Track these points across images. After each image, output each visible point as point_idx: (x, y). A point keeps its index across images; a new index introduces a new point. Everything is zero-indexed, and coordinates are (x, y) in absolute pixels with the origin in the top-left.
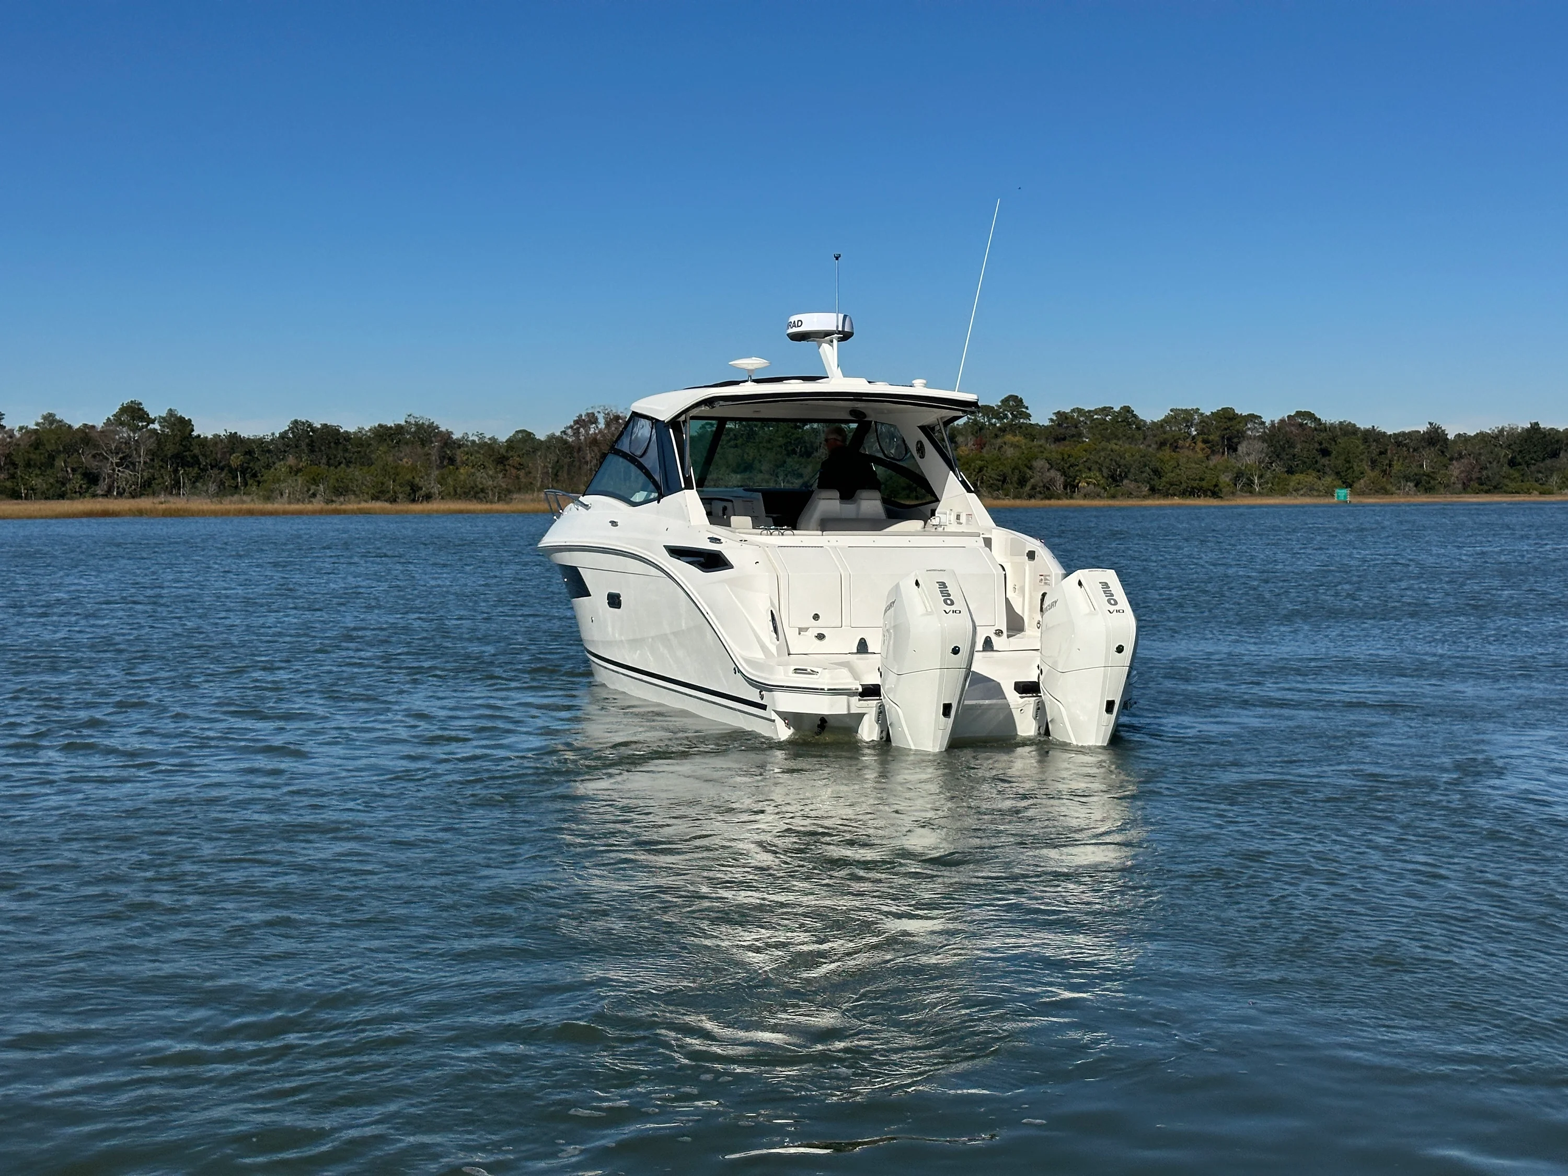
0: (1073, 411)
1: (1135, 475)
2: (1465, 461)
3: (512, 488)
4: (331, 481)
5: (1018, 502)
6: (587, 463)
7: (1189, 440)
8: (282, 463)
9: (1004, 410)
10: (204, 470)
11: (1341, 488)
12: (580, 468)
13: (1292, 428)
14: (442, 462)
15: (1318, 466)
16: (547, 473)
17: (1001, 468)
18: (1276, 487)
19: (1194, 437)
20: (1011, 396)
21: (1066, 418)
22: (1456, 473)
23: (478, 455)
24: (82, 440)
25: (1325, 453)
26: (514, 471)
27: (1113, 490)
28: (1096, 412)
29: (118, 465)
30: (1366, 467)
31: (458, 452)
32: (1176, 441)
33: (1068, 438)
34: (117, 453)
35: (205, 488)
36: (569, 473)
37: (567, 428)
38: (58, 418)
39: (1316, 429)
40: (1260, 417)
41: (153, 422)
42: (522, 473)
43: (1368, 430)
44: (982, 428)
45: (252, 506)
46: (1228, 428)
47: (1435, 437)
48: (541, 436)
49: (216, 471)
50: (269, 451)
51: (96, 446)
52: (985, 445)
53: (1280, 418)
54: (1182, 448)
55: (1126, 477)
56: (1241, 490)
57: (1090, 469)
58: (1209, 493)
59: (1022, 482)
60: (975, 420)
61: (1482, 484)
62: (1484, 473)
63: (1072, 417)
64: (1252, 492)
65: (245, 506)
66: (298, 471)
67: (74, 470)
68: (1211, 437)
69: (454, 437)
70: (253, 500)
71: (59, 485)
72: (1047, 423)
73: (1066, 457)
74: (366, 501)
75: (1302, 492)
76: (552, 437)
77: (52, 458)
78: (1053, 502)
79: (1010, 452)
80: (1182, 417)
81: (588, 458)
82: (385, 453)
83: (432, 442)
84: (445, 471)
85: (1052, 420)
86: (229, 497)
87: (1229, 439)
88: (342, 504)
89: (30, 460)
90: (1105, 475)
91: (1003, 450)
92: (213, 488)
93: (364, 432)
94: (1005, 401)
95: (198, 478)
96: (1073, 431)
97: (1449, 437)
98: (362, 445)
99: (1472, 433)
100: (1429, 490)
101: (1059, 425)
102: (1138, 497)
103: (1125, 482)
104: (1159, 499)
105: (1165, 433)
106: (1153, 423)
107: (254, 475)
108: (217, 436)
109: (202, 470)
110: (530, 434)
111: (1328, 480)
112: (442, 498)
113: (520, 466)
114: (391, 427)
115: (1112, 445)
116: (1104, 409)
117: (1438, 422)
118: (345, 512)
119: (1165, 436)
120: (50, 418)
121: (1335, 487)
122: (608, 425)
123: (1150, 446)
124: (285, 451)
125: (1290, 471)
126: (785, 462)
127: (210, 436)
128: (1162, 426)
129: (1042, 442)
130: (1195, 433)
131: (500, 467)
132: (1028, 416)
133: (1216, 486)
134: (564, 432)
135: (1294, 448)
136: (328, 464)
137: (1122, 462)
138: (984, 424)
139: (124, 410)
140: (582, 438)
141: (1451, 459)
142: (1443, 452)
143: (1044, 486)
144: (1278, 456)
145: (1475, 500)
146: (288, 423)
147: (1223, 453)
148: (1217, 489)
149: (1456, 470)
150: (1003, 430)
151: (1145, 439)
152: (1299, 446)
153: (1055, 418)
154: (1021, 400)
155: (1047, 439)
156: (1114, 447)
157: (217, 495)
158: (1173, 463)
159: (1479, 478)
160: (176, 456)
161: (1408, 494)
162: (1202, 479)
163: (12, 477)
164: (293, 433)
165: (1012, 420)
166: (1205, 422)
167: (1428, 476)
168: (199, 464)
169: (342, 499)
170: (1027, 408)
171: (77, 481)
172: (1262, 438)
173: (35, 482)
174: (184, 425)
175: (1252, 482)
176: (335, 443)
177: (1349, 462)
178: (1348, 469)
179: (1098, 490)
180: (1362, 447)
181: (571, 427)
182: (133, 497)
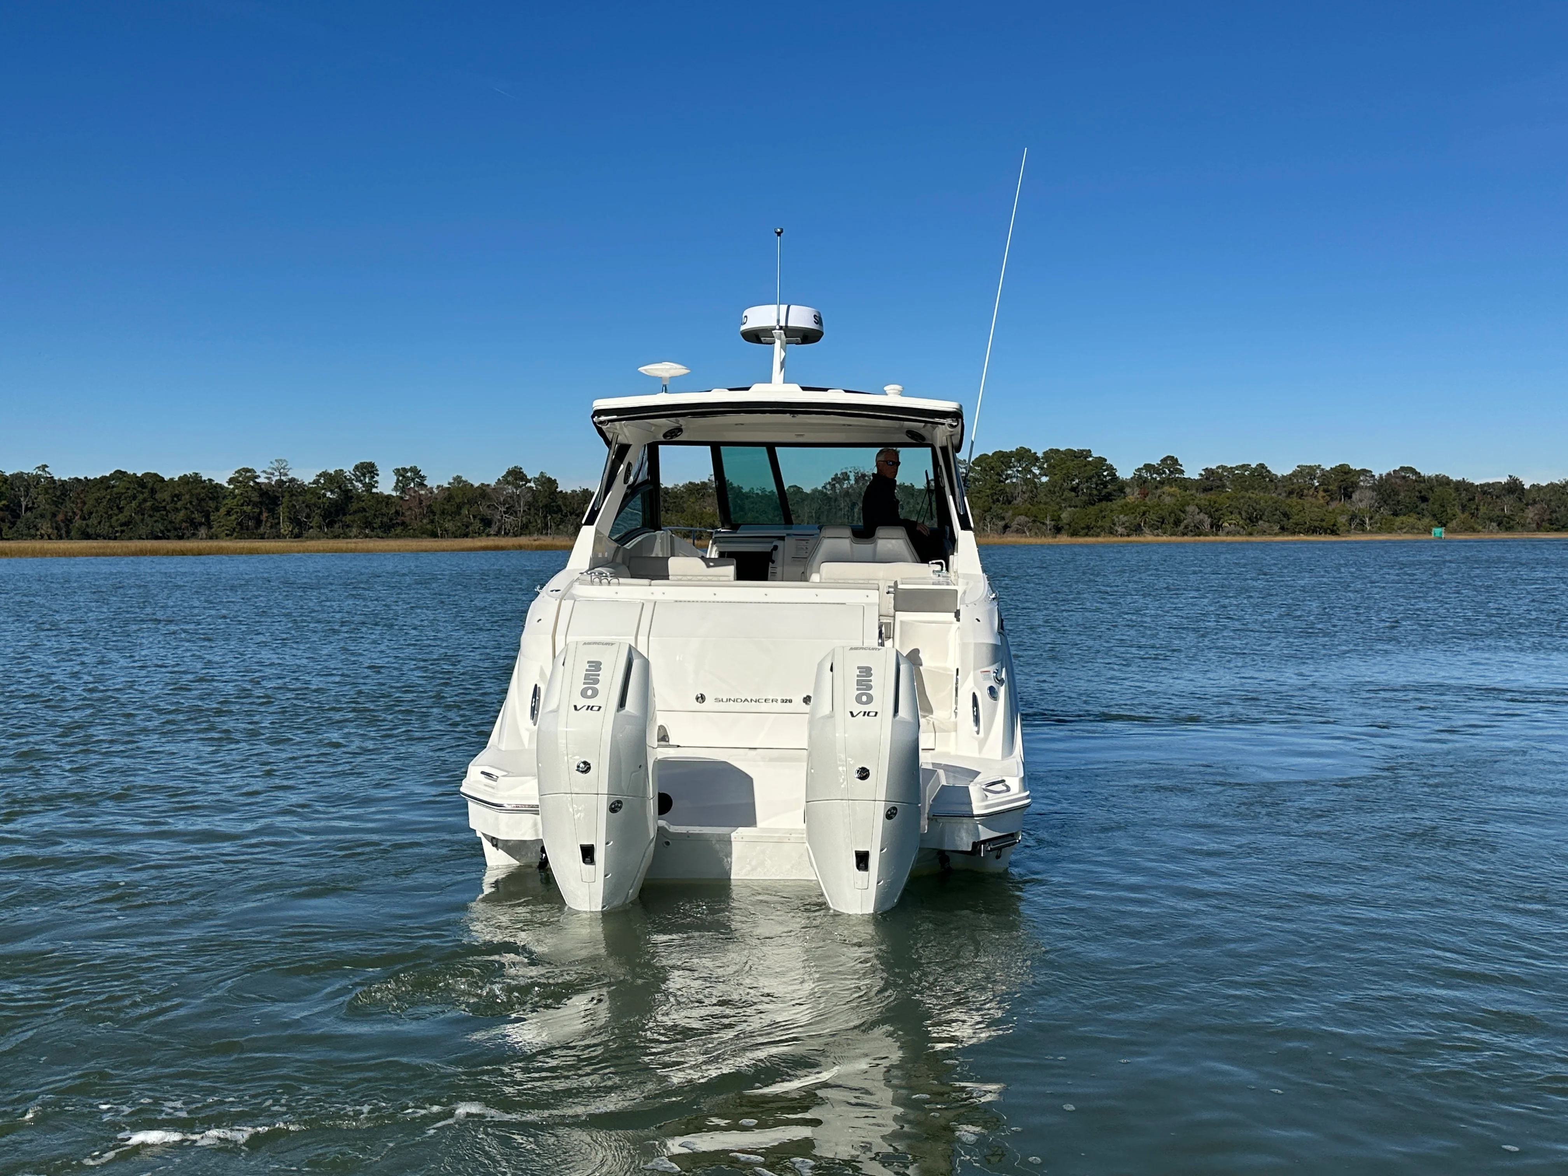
0: (1218, 467)
1: (1268, 517)
2: (1538, 506)
5: (1174, 538)
6: (841, 509)
7: (1312, 490)
9: (1163, 468)
11: (1437, 527)
13: (1397, 480)
15: (1418, 510)
16: (812, 516)
17: (1160, 512)
18: (1384, 527)
19: (1316, 488)
20: (1168, 457)
21: (1213, 473)
22: (1531, 515)
24: (480, 495)
25: (1424, 499)
27: (1250, 529)
28: (1237, 468)
29: (505, 513)
30: (1458, 510)
31: (746, 502)
32: (1302, 491)
33: (1213, 488)
34: (504, 504)
36: (827, 516)
37: (826, 484)
38: (463, 479)
39: (1416, 481)
40: (1371, 472)
41: (530, 481)
43: (1459, 481)
44: (1145, 481)
46: (1345, 480)
47: (1514, 487)
48: (807, 490)
49: (575, 516)
51: (490, 499)
52: (1147, 494)
53: (1387, 472)
54: (1306, 496)
55: (1261, 518)
56: (1355, 528)
57: (1232, 513)
58: (1329, 531)
59: (1177, 523)
60: (1140, 475)
61: (1552, 524)
62: (1554, 515)
63: (1218, 473)
64: (1364, 530)
67: (474, 517)
68: (1330, 488)
69: (744, 491)
71: (464, 528)
72: (1197, 477)
73: (1212, 503)
75: (1405, 530)
76: (815, 491)
77: (459, 507)
78: (1202, 538)
79: (1167, 499)
80: (1306, 472)
81: (842, 506)
82: (693, 503)
85: (1201, 475)
87: (1345, 489)
89: (444, 509)
90: (1244, 517)
91: (1162, 498)
92: (572, 529)
93: (679, 488)
94: (1164, 460)
95: (562, 521)
96: (1219, 483)
97: (1525, 487)
98: (677, 497)
99: (1544, 484)
100: (1509, 529)
101: (1207, 479)
102: (1269, 534)
103: (1260, 522)
104: (1287, 535)
105: (1293, 484)
106: (1283, 476)
108: (574, 492)
109: (564, 516)
110: (799, 488)
111: (1426, 521)
114: (698, 484)
115: (1249, 494)
116: (1243, 466)
117: (1516, 475)
119: (1293, 487)
120: (458, 479)
121: (1432, 526)
122: (857, 481)
123: (1280, 494)
125: (1395, 514)
127: (569, 492)
128: (1290, 479)
129: (1194, 492)
130: (1317, 484)
131: (777, 512)
132: (1182, 472)
133: (1334, 525)
134: (824, 487)
135: (1398, 495)
137: (1258, 507)
138: (1146, 478)
139: (509, 473)
140: (838, 491)
141: (1527, 504)
142: (1520, 499)
143: (1195, 526)
144: (1385, 502)
145: (1547, 537)
147: (1340, 500)
148: (1335, 528)
149: (1531, 513)
150: (1162, 483)
151: (1276, 489)
152: (1402, 494)
153: (1203, 473)
154: (1177, 460)
155: (1197, 490)
156: (1251, 495)
158: (1299, 507)
159: (1550, 520)
160: (546, 506)
161: (1492, 532)
162: (1323, 520)
163: (432, 521)
165: (1170, 475)
166: (1325, 475)
167: (1508, 517)
168: (561, 512)
170: (1181, 466)
171: (477, 525)
172: (1372, 488)
173: (448, 525)
174: (552, 483)
175: (1364, 522)
177: (1443, 506)
178: (1443, 512)
179: (1238, 528)
180: (1454, 495)
181: (829, 483)
182: (516, 536)
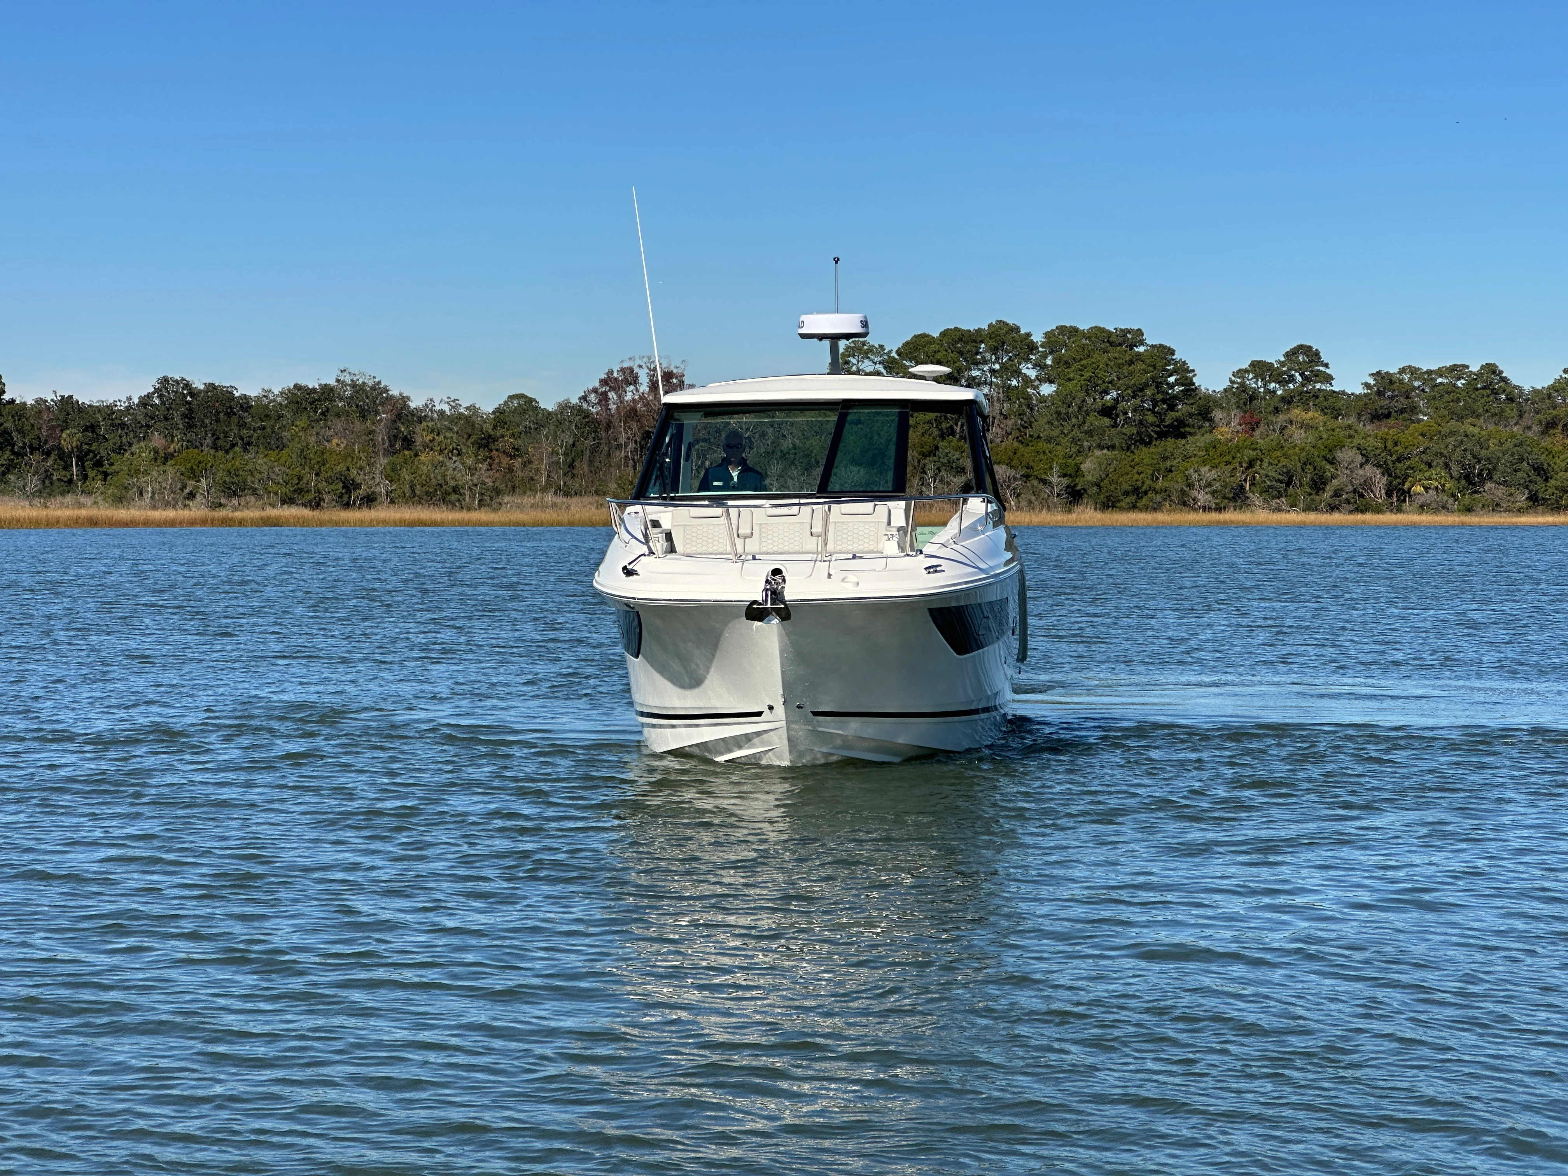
0: (1402, 371)
1: (1504, 474)
3: (503, 487)
4: (220, 474)
5: (1311, 516)
6: (619, 447)
8: (142, 444)
9: (1290, 369)
10: (20, 455)
12: (609, 455)
14: (392, 445)
16: (557, 462)
17: (1284, 461)
20: (1301, 347)
21: (1391, 382)
23: (449, 435)
26: (505, 460)
27: (1467, 500)
28: (1440, 372)
31: (419, 428)
33: (1393, 414)
35: (21, 483)
36: (591, 462)
37: (589, 392)
42: (517, 463)
44: (1253, 397)
45: (94, 512)
48: (548, 404)
49: (38, 456)
50: (123, 425)
52: (1257, 424)
55: (1490, 478)
57: (1430, 466)
59: (1318, 485)
60: (1242, 384)
63: (1401, 381)
65: (83, 513)
66: (167, 458)
69: (413, 405)
70: (95, 503)
72: (1359, 390)
73: (1390, 445)
74: (273, 506)
76: (565, 406)
78: (1369, 517)
79: (1298, 436)
81: (622, 439)
82: (304, 429)
83: (377, 413)
84: (398, 459)
85: (1367, 385)
86: (59, 498)
88: (235, 509)
90: (1455, 474)
91: (1287, 432)
92: (33, 482)
93: (271, 397)
94: (1292, 354)
95: (10, 467)
96: (1403, 402)
98: (268, 417)
101: (1379, 393)
102: (1508, 510)
103: (1489, 485)
104: (1543, 513)
105: (1554, 408)
106: (1535, 391)
107: (99, 464)
108: (40, 401)
109: (17, 454)
110: (530, 400)
112: (392, 502)
113: (515, 452)
114: (314, 389)
115: (1467, 427)
116: (1454, 368)
118: (241, 523)
119: (1554, 412)
123: (1529, 428)
124: (148, 426)
126: (937, 448)
127: (30, 402)
128: (1549, 396)
129: (1352, 420)
131: (483, 453)
132: (1329, 379)
134: (584, 398)
136: (215, 447)
137: (1484, 453)
138: (1255, 390)
140: (613, 407)
143: (1355, 491)
146: (154, 381)
150: (1287, 400)
151: (1521, 416)
153: (1372, 382)
154: (1317, 354)
155: (1359, 415)
156: (1471, 429)
157: (39, 493)
164: (160, 397)
165: (1303, 385)
168: (13, 446)
169: (235, 502)
170: (1326, 366)
176: (227, 414)
179: (1443, 498)
181: (595, 390)
